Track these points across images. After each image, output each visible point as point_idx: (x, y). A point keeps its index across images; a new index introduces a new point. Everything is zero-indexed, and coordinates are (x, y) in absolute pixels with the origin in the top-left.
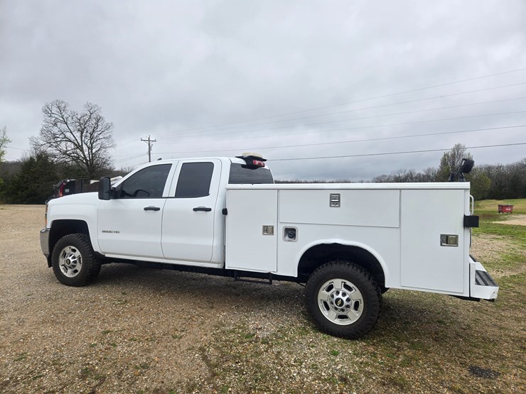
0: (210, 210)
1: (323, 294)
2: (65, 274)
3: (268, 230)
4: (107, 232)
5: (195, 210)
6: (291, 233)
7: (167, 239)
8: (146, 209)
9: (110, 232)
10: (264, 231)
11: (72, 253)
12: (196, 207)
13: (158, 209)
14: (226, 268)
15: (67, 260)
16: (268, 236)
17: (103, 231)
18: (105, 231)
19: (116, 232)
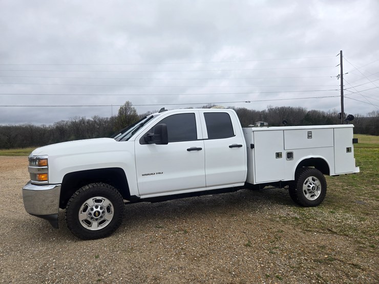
0: (241, 146)
1: (305, 187)
2: (88, 228)
3: (278, 155)
4: (149, 174)
5: (230, 147)
6: (290, 155)
7: (210, 172)
8: (188, 150)
9: (152, 174)
10: (276, 156)
11: (97, 204)
12: (231, 145)
13: (200, 149)
14: (255, 184)
15: (95, 212)
16: (279, 159)
17: (143, 175)
18: (146, 175)
19: (159, 173)
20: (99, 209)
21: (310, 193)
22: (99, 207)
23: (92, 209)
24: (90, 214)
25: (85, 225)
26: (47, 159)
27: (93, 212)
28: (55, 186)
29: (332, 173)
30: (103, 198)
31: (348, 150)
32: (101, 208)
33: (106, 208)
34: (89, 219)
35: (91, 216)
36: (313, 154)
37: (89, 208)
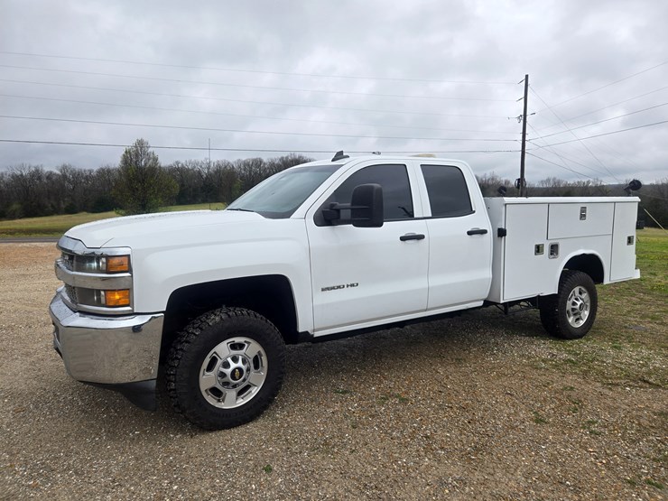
0: (485, 231)
1: (569, 306)
3: (539, 249)
4: (333, 288)
5: (469, 233)
6: (553, 250)
8: (403, 239)
9: (339, 287)
10: (536, 251)
11: (234, 352)
12: (470, 230)
13: (422, 237)
14: (502, 302)
15: (234, 371)
16: (539, 256)
17: (323, 290)
18: (328, 289)
19: (352, 285)
20: (240, 364)
21: (575, 315)
22: (240, 358)
23: (226, 365)
24: (223, 375)
25: (211, 400)
26: (129, 256)
27: (228, 371)
28: (150, 317)
29: (606, 281)
30: (248, 340)
31: (630, 240)
32: (244, 362)
33: (251, 360)
34: (219, 387)
35: (225, 380)
36: (586, 248)
37: (219, 362)
